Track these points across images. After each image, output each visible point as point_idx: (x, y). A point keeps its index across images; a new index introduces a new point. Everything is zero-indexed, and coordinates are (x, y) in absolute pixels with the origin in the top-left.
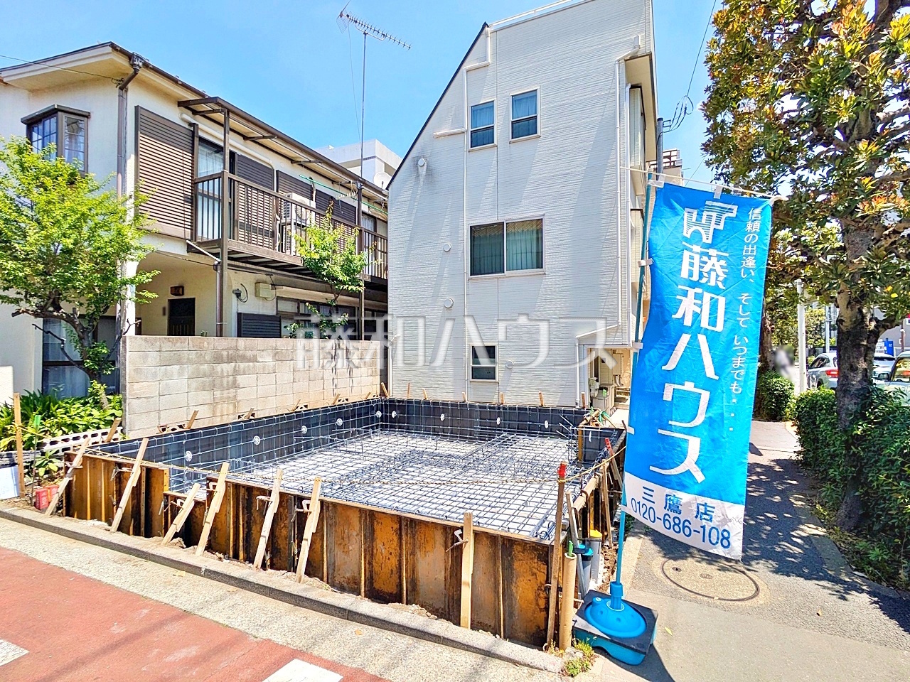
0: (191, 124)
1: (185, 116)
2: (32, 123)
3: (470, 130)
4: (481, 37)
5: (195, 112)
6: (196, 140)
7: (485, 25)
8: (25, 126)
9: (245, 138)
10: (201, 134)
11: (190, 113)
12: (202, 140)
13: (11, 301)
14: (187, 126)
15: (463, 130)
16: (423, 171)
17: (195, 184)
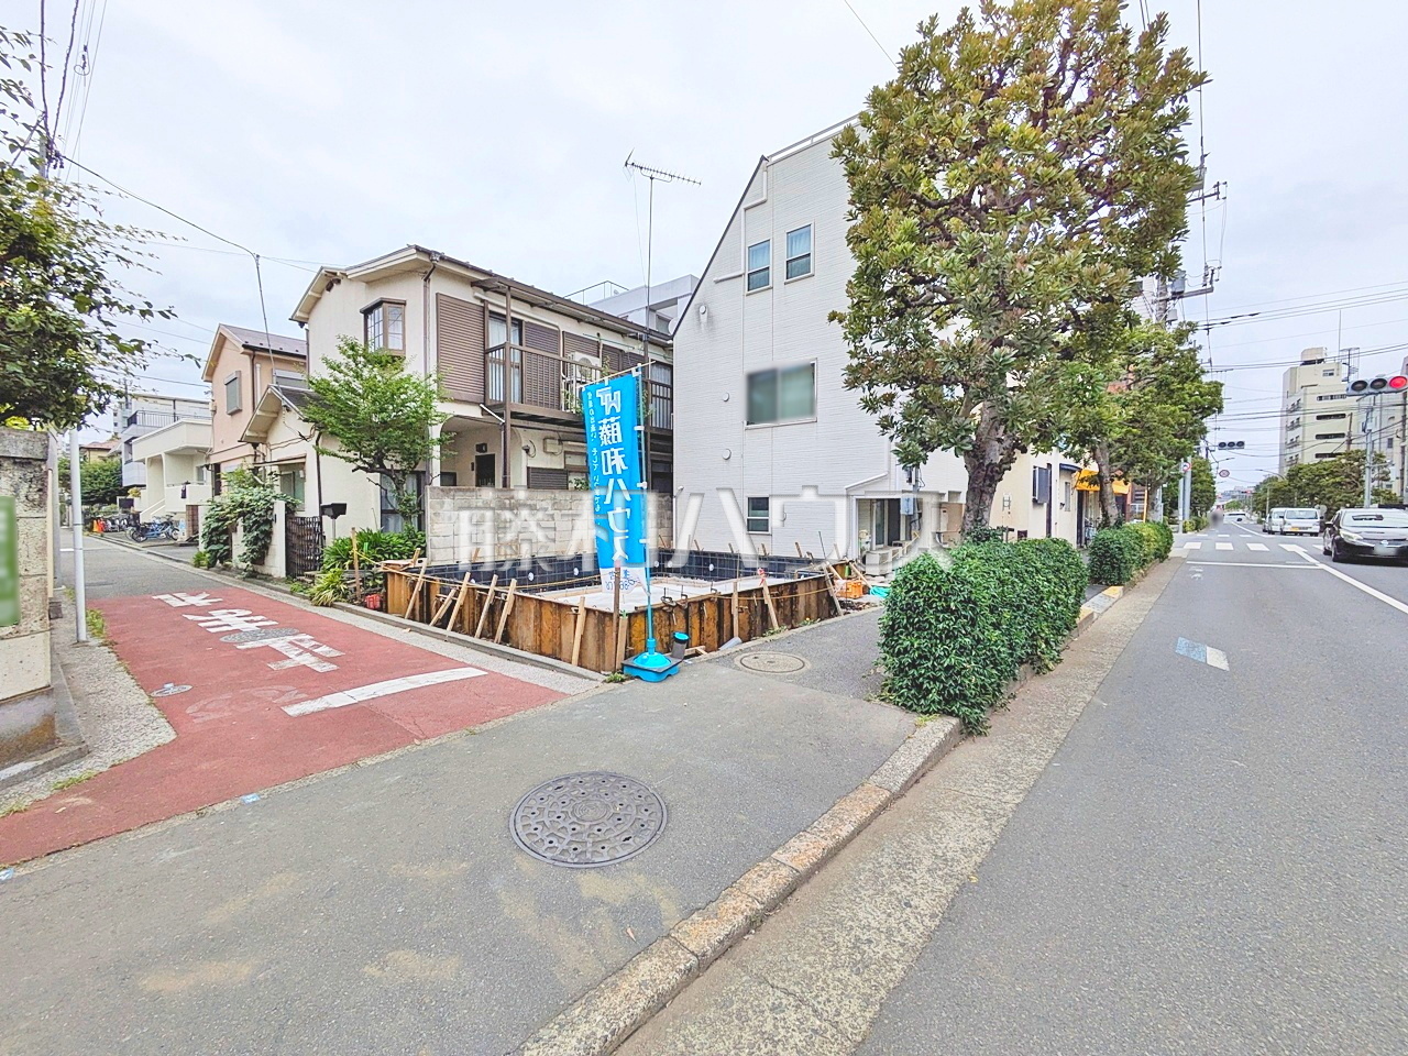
0: (482, 301)
1: (477, 294)
2: (367, 312)
3: (747, 272)
4: (760, 171)
5: (486, 289)
6: (487, 313)
7: (763, 158)
8: (362, 315)
9: (532, 305)
10: (491, 308)
11: (482, 290)
12: (491, 312)
13: (350, 460)
14: (478, 303)
15: (741, 273)
16: (704, 318)
17: (486, 352)
